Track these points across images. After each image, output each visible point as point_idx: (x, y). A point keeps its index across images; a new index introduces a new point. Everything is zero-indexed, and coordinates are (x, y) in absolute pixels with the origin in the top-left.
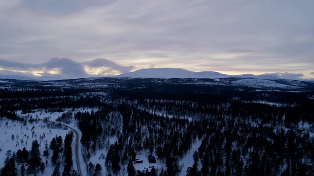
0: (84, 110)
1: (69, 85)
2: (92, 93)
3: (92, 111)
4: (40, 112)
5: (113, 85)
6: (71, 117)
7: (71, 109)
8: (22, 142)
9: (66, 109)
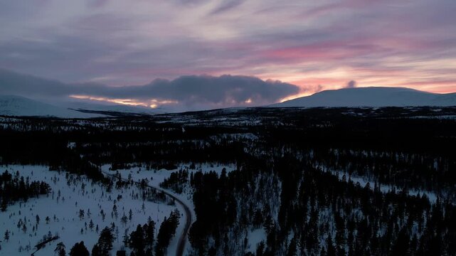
0: (212, 166)
1: (195, 121)
2: (232, 135)
3: (224, 171)
4: (137, 169)
5: (270, 120)
6: (186, 181)
7: (188, 166)
8: (91, 225)
9: (181, 165)
